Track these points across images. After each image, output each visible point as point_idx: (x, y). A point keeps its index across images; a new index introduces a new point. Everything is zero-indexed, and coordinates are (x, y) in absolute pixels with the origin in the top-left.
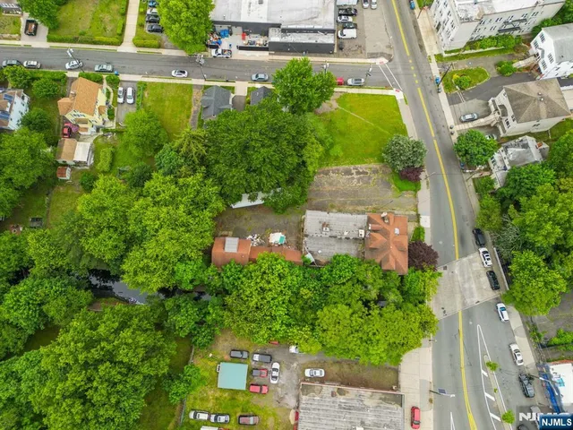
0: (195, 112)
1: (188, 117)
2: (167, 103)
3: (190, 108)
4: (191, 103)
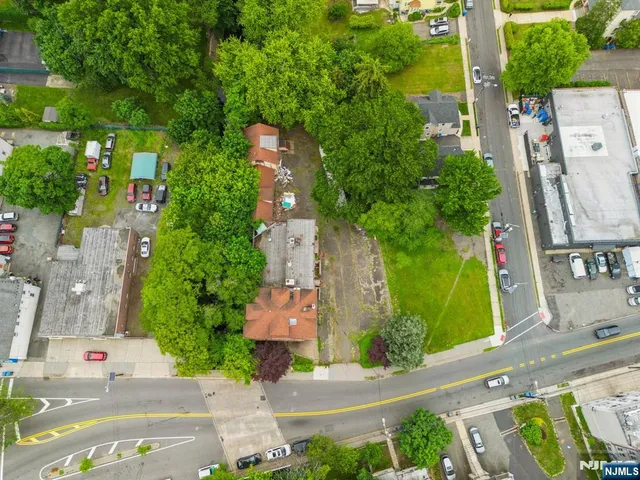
2: (437, 68)
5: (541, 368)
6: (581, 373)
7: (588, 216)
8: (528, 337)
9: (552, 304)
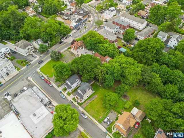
0: (90, 100)
1: (93, 100)
2: (96, 109)
3: (90, 103)
4: (89, 104)
5: (27, 71)
6: (17, 75)
7: (29, 95)
8: (32, 73)
9: (29, 81)
